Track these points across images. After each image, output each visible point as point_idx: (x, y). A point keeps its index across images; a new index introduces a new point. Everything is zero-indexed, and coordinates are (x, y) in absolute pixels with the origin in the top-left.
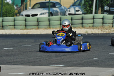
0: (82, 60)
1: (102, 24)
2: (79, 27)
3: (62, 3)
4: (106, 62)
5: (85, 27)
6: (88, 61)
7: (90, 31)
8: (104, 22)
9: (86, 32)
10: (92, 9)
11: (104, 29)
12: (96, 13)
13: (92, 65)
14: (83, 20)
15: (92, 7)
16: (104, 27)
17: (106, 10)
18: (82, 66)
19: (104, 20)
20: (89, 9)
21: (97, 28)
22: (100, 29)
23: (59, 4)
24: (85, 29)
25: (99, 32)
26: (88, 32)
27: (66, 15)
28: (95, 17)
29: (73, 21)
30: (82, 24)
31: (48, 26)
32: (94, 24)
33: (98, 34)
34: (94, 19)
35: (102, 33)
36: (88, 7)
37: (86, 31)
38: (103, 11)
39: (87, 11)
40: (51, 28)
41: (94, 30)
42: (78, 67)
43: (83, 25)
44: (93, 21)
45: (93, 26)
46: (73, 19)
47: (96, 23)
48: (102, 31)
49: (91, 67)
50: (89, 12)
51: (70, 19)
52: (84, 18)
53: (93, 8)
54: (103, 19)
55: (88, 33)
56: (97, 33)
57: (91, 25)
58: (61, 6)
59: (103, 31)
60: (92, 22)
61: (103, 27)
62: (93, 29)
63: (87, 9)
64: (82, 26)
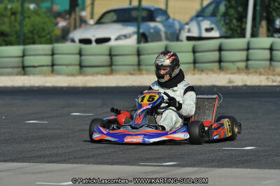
0: (219, 151)
1: (268, 63)
2: (213, 70)
3: (170, 12)
4: (277, 156)
5: (226, 71)
6: (234, 153)
7: (240, 80)
8: (274, 58)
9: (230, 82)
10: (243, 26)
11: (274, 75)
12: (254, 35)
13: (243, 163)
14: (223, 53)
15: (244, 20)
16: (274, 70)
17: (278, 27)
18: (218, 167)
19: (274, 52)
20: (238, 26)
21: (256, 72)
22: (264, 75)
23: (164, 13)
24: (227, 74)
25: (261, 81)
26: (233, 82)
27: (181, 41)
28: (251, 46)
29: (197, 54)
30: (220, 61)
31: (136, 67)
32: (250, 62)
33: (259, 87)
34: (251, 51)
35: (270, 83)
36: (234, 21)
37: (230, 79)
38: (272, 31)
39: (231, 29)
40: (144, 72)
41: (250, 76)
42: (209, 167)
43: (222, 64)
44: (247, 56)
45: (247, 67)
46: (197, 50)
47: (255, 60)
48: (268, 78)
49: (241, 168)
50: (238, 34)
51: (191, 49)
52: (224, 47)
53: (246, 23)
54: (271, 49)
55: (235, 84)
56: (258, 84)
57: (242, 65)
58: (168, 17)
59: (270, 80)
60: (245, 58)
61: (272, 68)
62: (248, 74)
63: (232, 26)
64: (221, 68)
